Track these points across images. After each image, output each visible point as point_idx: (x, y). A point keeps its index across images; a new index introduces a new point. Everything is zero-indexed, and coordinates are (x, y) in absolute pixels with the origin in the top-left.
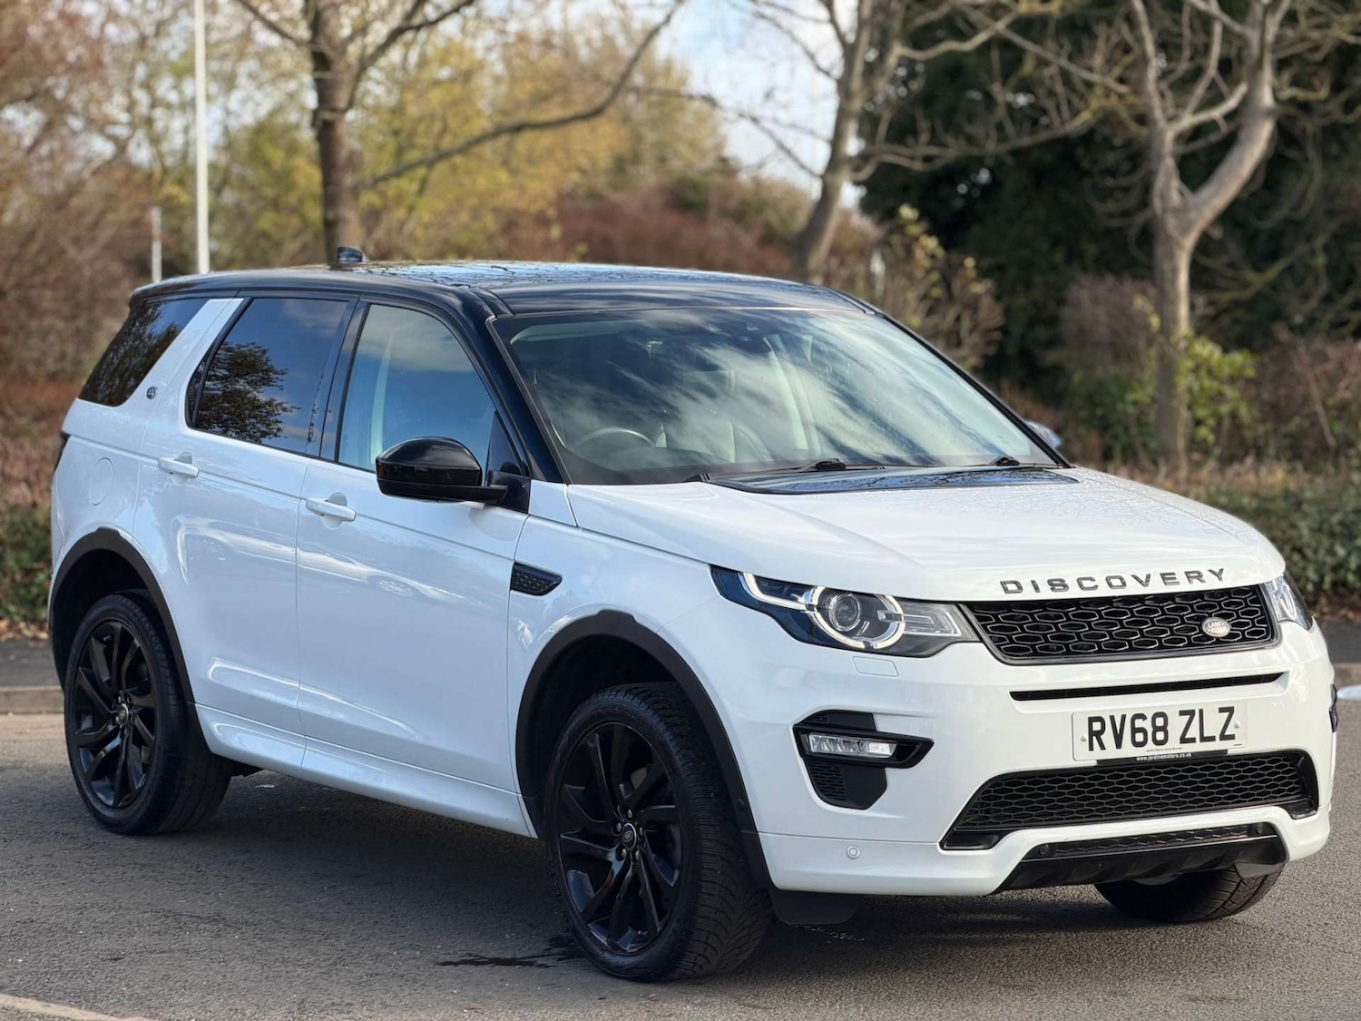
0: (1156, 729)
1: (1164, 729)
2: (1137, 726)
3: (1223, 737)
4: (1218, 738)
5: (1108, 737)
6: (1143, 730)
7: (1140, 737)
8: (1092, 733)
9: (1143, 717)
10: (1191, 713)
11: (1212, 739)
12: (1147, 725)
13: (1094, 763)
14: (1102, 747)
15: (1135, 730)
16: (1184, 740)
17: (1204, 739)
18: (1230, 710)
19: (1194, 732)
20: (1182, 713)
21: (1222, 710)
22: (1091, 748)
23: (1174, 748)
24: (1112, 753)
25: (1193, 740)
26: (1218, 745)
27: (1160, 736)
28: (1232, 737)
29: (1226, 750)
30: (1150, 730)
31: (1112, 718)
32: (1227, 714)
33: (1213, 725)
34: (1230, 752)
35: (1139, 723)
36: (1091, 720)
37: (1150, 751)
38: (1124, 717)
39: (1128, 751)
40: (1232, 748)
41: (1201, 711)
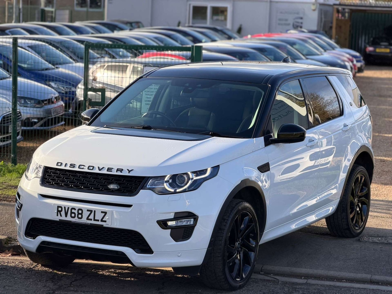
0: (79, 214)
1: (81, 214)
2: (72, 212)
3: (102, 221)
4: (100, 221)
5: (63, 213)
6: (74, 213)
7: (73, 215)
8: (58, 211)
9: (75, 209)
10: (91, 211)
11: (98, 221)
12: (76, 212)
13: (58, 220)
14: (61, 216)
15: (72, 213)
16: (88, 219)
17: (95, 220)
18: (105, 213)
19: (92, 217)
20: (88, 210)
21: (102, 212)
22: (57, 215)
23: (84, 220)
24: (64, 218)
25: (91, 220)
26: (100, 223)
27: (80, 216)
28: (105, 221)
29: (103, 225)
30: (77, 214)
31: (65, 207)
33: (99, 216)
34: (104, 226)
35: (73, 211)
36: (58, 207)
37: (76, 220)
38: (68, 208)
39: (69, 218)
41: (95, 211)
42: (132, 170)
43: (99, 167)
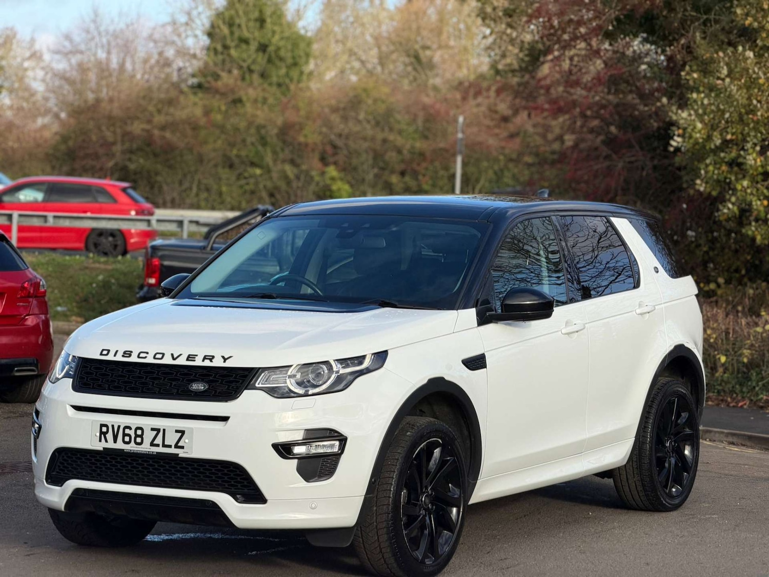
0: (137, 436)
1: (141, 436)
2: (126, 432)
3: (177, 446)
4: (173, 446)
5: (110, 436)
6: (129, 435)
7: (127, 439)
8: (101, 433)
9: (130, 428)
10: (158, 430)
11: (170, 446)
12: (132, 433)
13: (102, 449)
14: (106, 441)
15: (124, 435)
16: (152, 444)
17: (164, 446)
18: (183, 432)
19: (159, 440)
20: (153, 429)
21: (177, 431)
22: (100, 441)
23: (146, 448)
24: (111, 445)
25: (158, 445)
26: (173, 451)
27: (139, 440)
28: (182, 447)
29: (178, 454)
30: (133, 436)
31: (113, 426)
32: (180, 434)
33: (171, 439)
34: (180, 456)
36: (102, 426)
37: (132, 447)
38: (119, 427)
39: (120, 445)
40: (182, 454)
41: (164, 430)
42: (230, 357)
43: (172, 355)
